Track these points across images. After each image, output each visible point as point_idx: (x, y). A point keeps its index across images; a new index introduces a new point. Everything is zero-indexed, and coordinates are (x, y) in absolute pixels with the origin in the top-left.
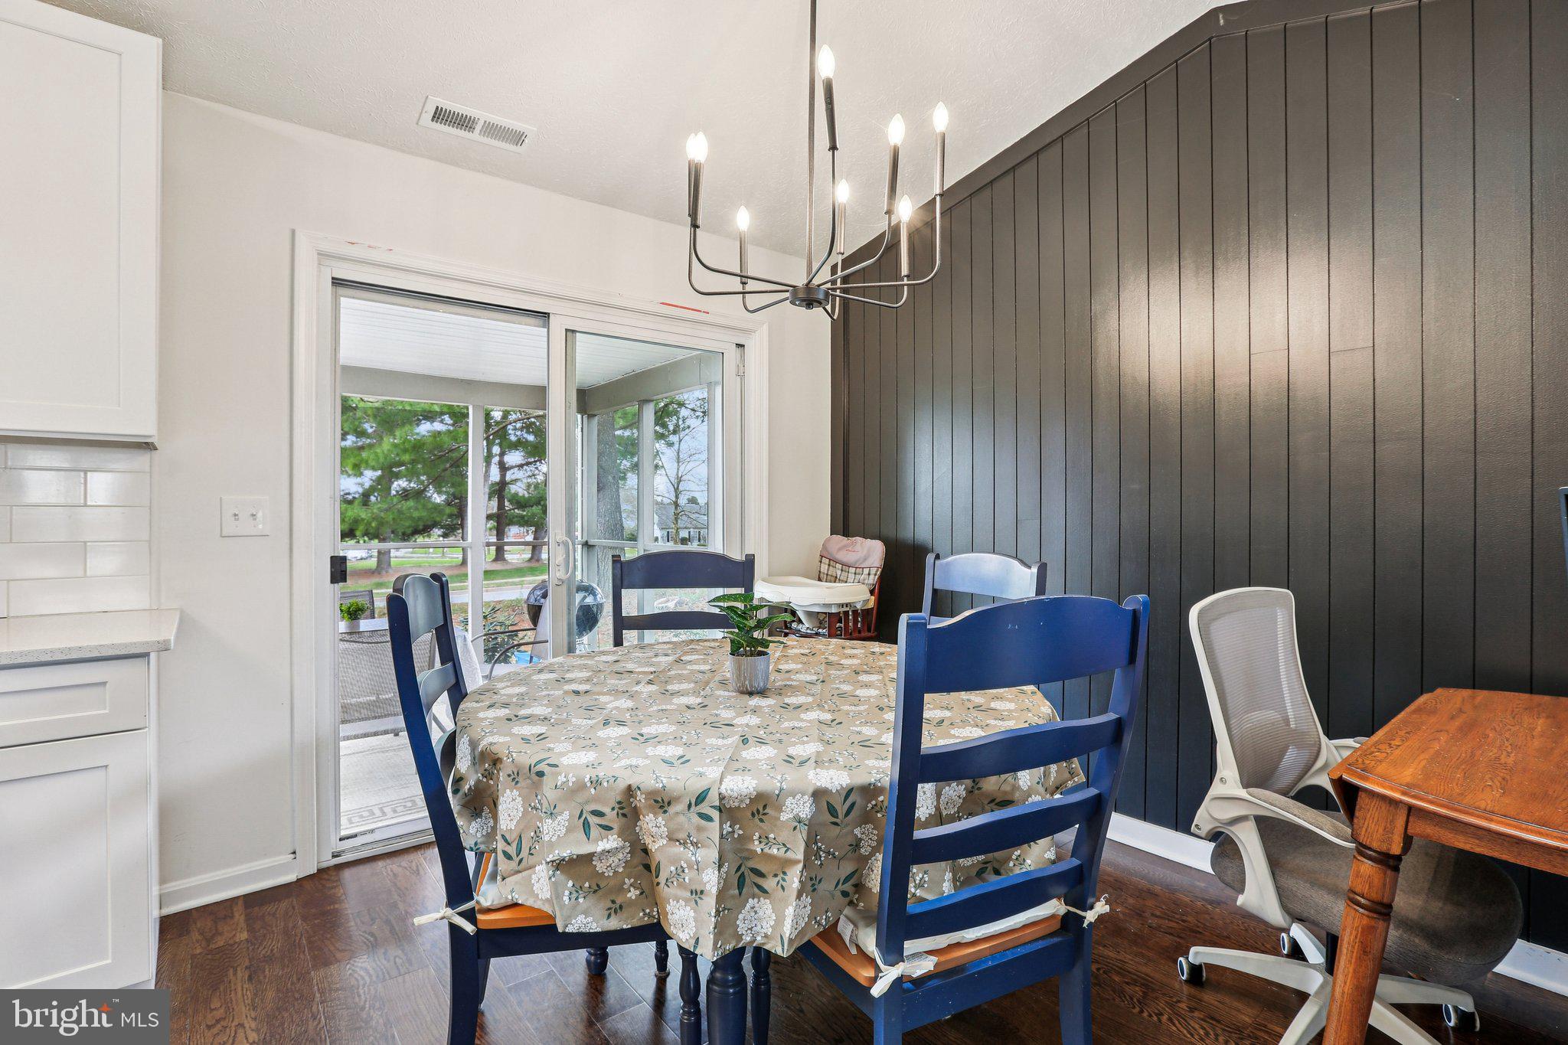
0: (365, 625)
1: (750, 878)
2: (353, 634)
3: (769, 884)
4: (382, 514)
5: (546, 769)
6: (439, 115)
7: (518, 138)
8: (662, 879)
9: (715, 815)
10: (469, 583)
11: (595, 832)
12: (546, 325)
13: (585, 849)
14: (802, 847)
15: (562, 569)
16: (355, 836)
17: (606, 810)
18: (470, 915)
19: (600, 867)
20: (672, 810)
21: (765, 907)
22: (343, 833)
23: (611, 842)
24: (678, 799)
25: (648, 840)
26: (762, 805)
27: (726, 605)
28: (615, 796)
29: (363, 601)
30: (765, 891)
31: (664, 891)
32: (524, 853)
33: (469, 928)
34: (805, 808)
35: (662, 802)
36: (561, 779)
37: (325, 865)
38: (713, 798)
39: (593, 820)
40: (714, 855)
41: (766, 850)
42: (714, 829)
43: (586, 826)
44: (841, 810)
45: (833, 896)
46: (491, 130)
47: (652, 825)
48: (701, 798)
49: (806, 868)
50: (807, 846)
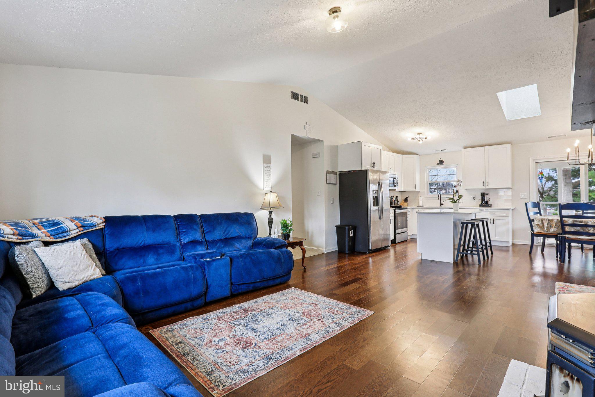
3: (553, 227)
6: (549, 137)
8: (544, 227)
9: (547, 221)
23: (540, 223)
24: (545, 219)
26: (552, 220)
33: (532, 233)
38: (548, 219)
40: (547, 224)
46: (558, 136)
47: (543, 222)
49: (555, 226)
50: (556, 224)
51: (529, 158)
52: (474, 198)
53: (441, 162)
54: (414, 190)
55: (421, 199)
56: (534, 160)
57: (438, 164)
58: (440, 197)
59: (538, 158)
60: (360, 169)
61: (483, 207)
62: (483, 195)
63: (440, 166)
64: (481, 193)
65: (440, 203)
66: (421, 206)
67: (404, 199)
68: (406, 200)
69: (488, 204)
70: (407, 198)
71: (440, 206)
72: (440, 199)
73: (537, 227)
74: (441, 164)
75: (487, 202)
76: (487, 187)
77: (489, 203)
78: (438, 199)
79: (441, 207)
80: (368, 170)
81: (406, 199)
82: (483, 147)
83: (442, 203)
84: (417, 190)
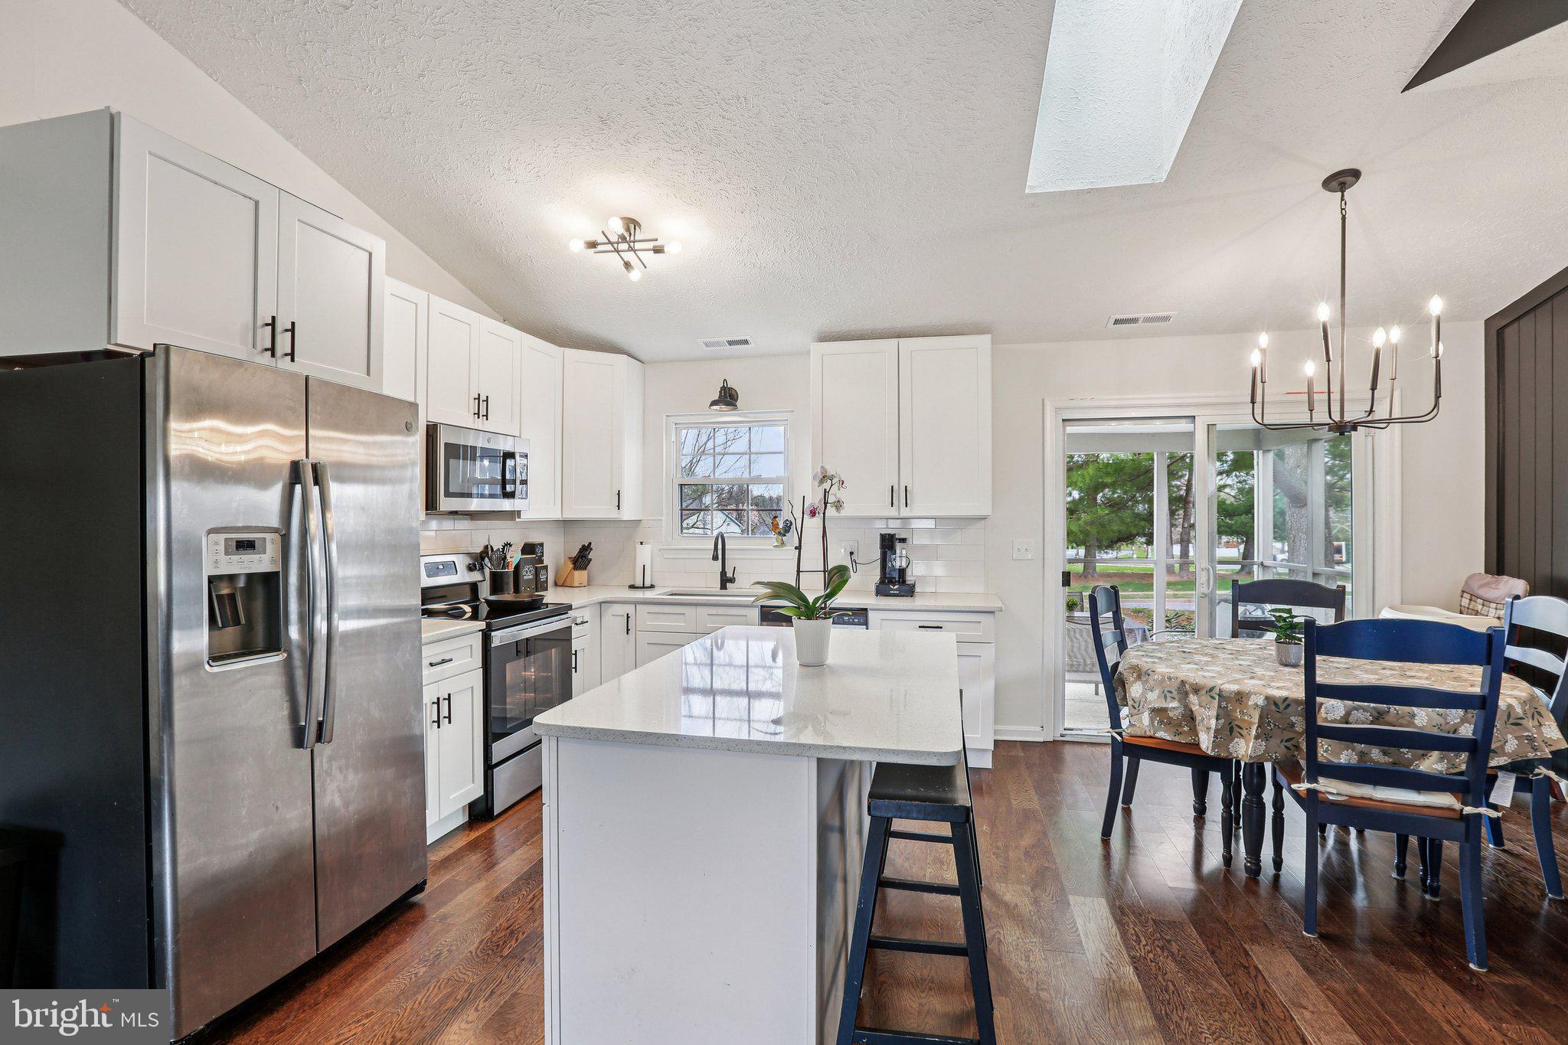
0: (1077, 614)
1: (1236, 729)
2: (1070, 619)
3: (1244, 732)
4: (1088, 528)
5: (1150, 673)
6: (1117, 322)
7: (1166, 319)
8: (1197, 723)
9: (1217, 697)
10: (1154, 593)
11: (1169, 699)
12: (1194, 422)
13: (1164, 705)
14: (1257, 717)
15: (1205, 586)
16: (1072, 730)
17: (1173, 690)
18: (1120, 734)
19: (1171, 714)
20: (1200, 693)
21: (1242, 742)
22: (1066, 726)
23: (1175, 704)
24: (1203, 688)
25: (1192, 706)
26: (1240, 697)
27: (1278, 614)
28: (1176, 684)
29: (1077, 599)
30: (1242, 736)
31: (1199, 728)
32: (1141, 707)
33: (1119, 738)
34: (1261, 701)
35: (1197, 690)
36: (1156, 677)
37: (1057, 739)
38: (1217, 691)
39: (1168, 695)
40: (1215, 713)
41: (1243, 717)
42: (1216, 703)
43: (1165, 697)
44: (1282, 707)
45: (1279, 747)
46: (1148, 320)
47: (1193, 699)
48: (1211, 690)
49: (1259, 726)
50: (1261, 717)
51: (1043, 399)
52: (852, 553)
53: (728, 397)
54: (613, 514)
55: (644, 555)
56: (1058, 409)
57: (714, 403)
58: (720, 546)
59: (1072, 404)
60: (97, 343)
61: (888, 595)
62: (888, 543)
63: (724, 415)
64: (883, 537)
65: (723, 573)
66: (644, 587)
67: (574, 554)
68: (581, 559)
69: (904, 582)
70: (585, 550)
71: (723, 587)
72: (720, 557)
73: (1161, 722)
74: (727, 404)
75: (902, 572)
76: (905, 512)
77: (910, 579)
78: (715, 558)
79: (724, 592)
80: (152, 354)
81: (582, 557)
82: (894, 341)
83: (729, 575)
84: (627, 513)
